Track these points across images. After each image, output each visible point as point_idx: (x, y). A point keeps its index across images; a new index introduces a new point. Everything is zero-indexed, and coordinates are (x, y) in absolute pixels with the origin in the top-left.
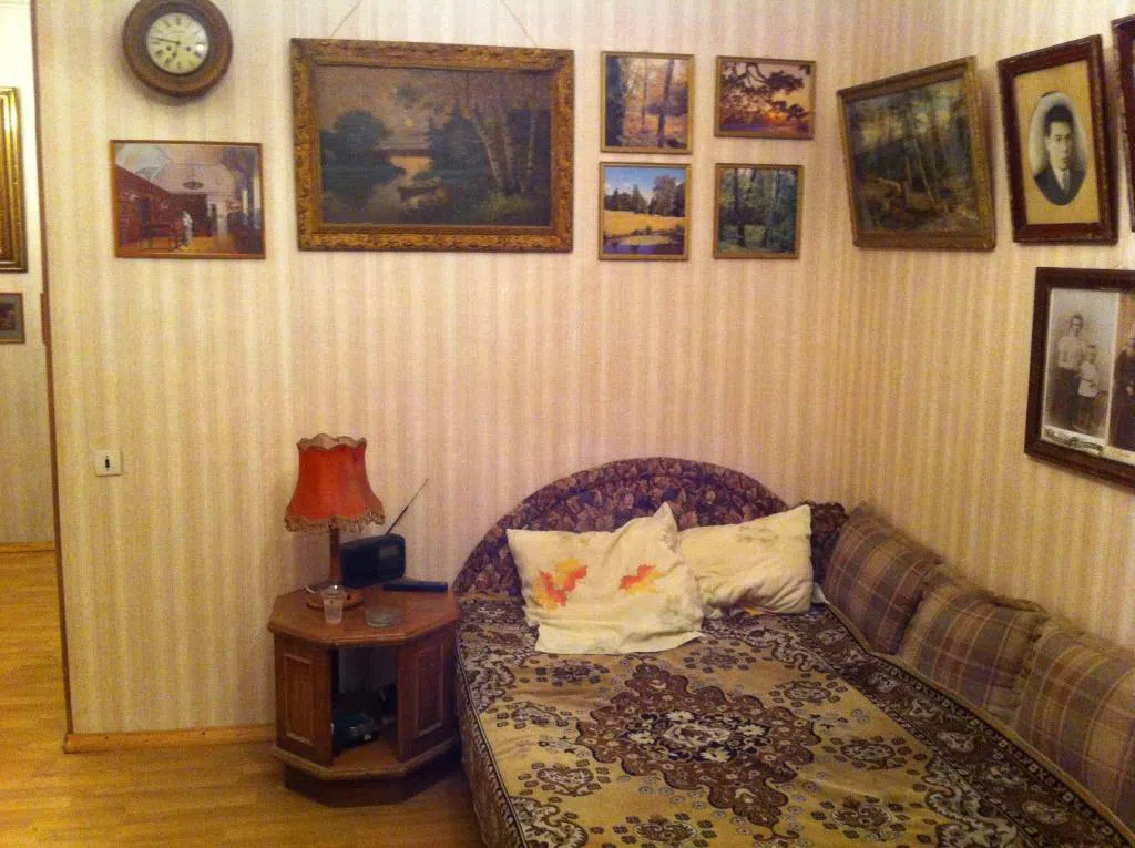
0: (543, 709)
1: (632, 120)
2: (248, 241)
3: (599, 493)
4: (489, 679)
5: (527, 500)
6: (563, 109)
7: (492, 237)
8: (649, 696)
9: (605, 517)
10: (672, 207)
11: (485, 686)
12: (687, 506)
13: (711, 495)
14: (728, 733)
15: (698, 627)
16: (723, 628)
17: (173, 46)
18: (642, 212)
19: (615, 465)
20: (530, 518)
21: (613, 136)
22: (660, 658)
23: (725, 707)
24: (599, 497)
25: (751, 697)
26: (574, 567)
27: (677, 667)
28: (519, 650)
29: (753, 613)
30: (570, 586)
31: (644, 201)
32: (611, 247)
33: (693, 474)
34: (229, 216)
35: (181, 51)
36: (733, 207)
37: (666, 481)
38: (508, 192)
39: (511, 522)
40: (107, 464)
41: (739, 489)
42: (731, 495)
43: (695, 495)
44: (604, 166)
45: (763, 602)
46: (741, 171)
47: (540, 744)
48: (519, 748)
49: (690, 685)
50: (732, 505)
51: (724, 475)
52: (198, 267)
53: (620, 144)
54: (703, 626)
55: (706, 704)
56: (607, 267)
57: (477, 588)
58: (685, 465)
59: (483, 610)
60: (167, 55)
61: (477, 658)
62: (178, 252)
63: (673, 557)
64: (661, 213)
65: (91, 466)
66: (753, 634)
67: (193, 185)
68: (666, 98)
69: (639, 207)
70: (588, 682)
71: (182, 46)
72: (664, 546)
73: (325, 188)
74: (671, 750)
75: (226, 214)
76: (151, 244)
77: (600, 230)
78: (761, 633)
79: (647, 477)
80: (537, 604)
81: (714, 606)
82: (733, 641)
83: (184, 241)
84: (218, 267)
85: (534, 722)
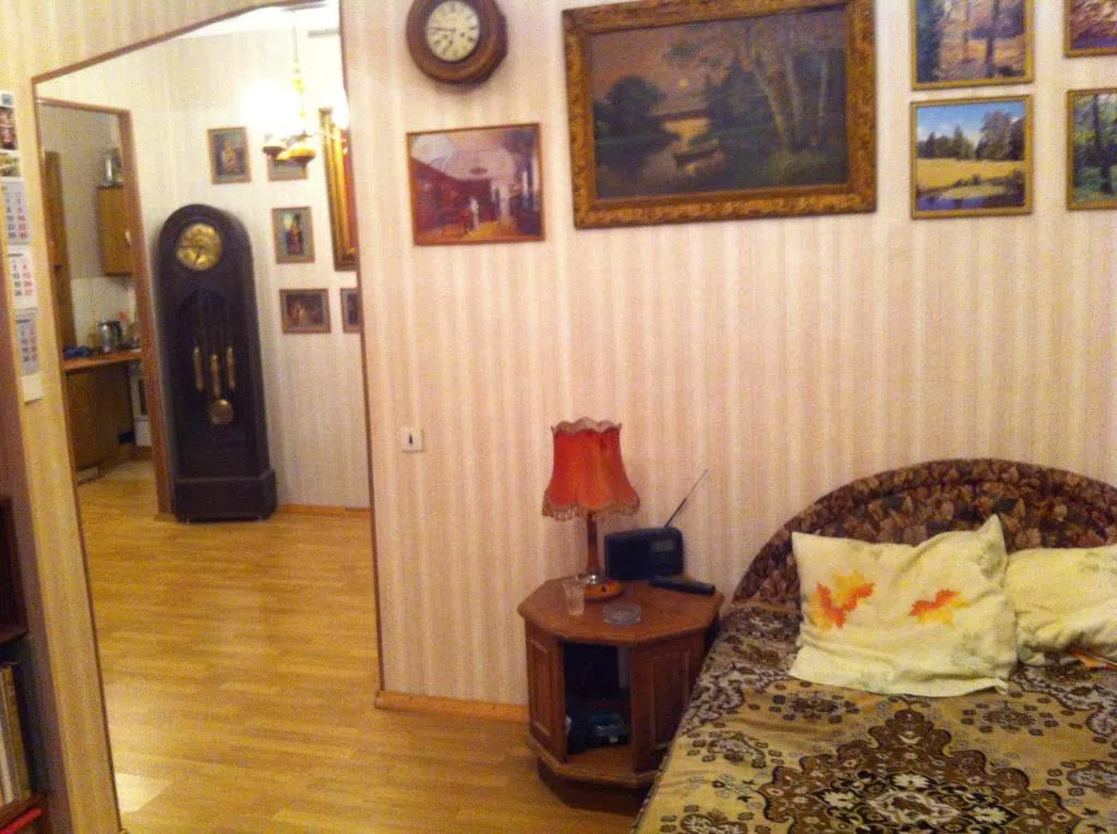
0: (752, 743)
1: (952, 49)
2: (528, 223)
3: (908, 499)
4: (716, 698)
5: (820, 501)
6: (859, 44)
7: (777, 201)
8: (889, 748)
9: (916, 528)
10: (1008, 149)
11: (707, 706)
12: (1026, 523)
13: (1061, 510)
14: (955, 812)
15: (1004, 673)
16: (1039, 679)
17: (449, 33)
18: (967, 157)
19: (929, 467)
20: (822, 523)
21: (927, 69)
22: (934, 705)
23: (978, 779)
24: (909, 502)
25: (1020, 772)
26: (859, 584)
27: (948, 720)
28: (771, 672)
29: (1088, 663)
30: (851, 606)
31: (969, 146)
32: (926, 203)
33: (1036, 482)
34: (511, 199)
35: (457, 37)
36: (1092, 143)
37: (999, 490)
38: (796, 148)
39: (800, 524)
40: (411, 441)
41: (1101, 504)
42: (1089, 511)
43: (1038, 508)
44: (915, 107)
45: (1104, 652)
46: (1103, 98)
47: (715, 784)
48: (688, 784)
49: (951, 744)
50: (1090, 523)
51: (1079, 485)
52: (484, 252)
53: (936, 79)
54: (1012, 673)
55: (957, 771)
56: (922, 228)
57: (762, 595)
58: (1024, 470)
59: (756, 621)
60: (444, 43)
61: (717, 673)
62: (466, 238)
63: (983, 583)
64: (992, 157)
65: (398, 442)
66: (1075, 692)
67: (478, 171)
68: (995, 18)
69: (963, 152)
70: (826, 722)
71: (458, 32)
72: (976, 569)
73: (599, 162)
74: (866, 821)
75: (507, 198)
76: (444, 231)
77: (912, 183)
78: (1086, 691)
79: (974, 483)
80: (812, 622)
81: (1037, 649)
82: (1041, 696)
83: (472, 227)
84: (502, 252)
85: (727, 757)
